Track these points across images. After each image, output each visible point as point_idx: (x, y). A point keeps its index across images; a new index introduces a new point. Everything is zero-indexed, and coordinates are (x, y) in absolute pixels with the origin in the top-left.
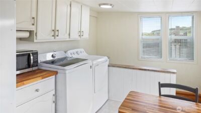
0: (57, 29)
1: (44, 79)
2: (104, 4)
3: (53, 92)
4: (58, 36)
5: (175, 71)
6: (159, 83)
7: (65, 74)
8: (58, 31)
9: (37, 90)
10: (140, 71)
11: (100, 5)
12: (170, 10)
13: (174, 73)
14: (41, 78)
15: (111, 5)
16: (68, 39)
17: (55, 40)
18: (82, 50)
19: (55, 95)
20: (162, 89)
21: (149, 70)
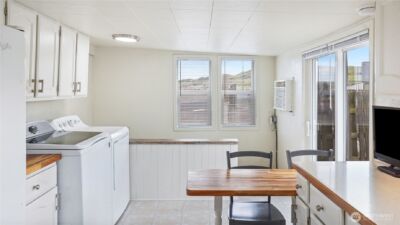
0: (39, 78)
1: (45, 168)
2: (123, 36)
3: (55, 191)
4: (41, 91)
5: (236, 140)
6: (228, 152)
7: (79, 156)
8: (42, 81)
9: (36, 187)
10: (185, 146)
11: (114, 36)
12: (223, 50)
13: (235, 143)
14: (40, 165)
15: (136, 37)
16: (55, 98)
17: (34, 100)
18: (76, 118)
19: (59, 196)
20: (232, 160)
21: (199, 143)
